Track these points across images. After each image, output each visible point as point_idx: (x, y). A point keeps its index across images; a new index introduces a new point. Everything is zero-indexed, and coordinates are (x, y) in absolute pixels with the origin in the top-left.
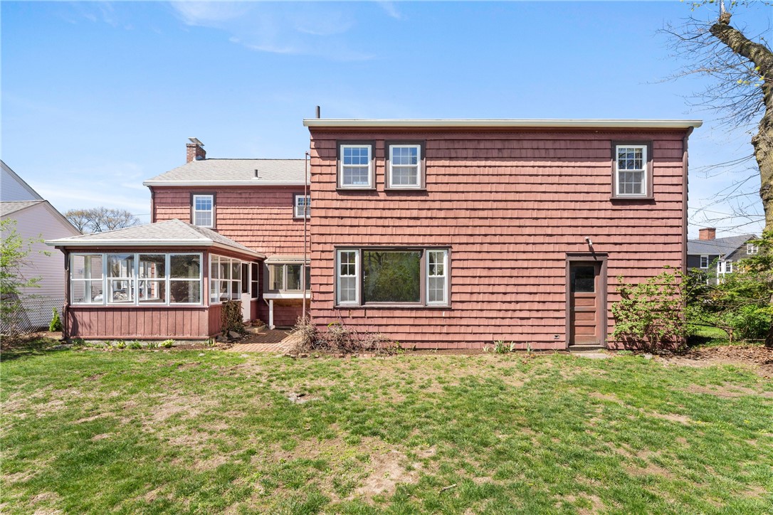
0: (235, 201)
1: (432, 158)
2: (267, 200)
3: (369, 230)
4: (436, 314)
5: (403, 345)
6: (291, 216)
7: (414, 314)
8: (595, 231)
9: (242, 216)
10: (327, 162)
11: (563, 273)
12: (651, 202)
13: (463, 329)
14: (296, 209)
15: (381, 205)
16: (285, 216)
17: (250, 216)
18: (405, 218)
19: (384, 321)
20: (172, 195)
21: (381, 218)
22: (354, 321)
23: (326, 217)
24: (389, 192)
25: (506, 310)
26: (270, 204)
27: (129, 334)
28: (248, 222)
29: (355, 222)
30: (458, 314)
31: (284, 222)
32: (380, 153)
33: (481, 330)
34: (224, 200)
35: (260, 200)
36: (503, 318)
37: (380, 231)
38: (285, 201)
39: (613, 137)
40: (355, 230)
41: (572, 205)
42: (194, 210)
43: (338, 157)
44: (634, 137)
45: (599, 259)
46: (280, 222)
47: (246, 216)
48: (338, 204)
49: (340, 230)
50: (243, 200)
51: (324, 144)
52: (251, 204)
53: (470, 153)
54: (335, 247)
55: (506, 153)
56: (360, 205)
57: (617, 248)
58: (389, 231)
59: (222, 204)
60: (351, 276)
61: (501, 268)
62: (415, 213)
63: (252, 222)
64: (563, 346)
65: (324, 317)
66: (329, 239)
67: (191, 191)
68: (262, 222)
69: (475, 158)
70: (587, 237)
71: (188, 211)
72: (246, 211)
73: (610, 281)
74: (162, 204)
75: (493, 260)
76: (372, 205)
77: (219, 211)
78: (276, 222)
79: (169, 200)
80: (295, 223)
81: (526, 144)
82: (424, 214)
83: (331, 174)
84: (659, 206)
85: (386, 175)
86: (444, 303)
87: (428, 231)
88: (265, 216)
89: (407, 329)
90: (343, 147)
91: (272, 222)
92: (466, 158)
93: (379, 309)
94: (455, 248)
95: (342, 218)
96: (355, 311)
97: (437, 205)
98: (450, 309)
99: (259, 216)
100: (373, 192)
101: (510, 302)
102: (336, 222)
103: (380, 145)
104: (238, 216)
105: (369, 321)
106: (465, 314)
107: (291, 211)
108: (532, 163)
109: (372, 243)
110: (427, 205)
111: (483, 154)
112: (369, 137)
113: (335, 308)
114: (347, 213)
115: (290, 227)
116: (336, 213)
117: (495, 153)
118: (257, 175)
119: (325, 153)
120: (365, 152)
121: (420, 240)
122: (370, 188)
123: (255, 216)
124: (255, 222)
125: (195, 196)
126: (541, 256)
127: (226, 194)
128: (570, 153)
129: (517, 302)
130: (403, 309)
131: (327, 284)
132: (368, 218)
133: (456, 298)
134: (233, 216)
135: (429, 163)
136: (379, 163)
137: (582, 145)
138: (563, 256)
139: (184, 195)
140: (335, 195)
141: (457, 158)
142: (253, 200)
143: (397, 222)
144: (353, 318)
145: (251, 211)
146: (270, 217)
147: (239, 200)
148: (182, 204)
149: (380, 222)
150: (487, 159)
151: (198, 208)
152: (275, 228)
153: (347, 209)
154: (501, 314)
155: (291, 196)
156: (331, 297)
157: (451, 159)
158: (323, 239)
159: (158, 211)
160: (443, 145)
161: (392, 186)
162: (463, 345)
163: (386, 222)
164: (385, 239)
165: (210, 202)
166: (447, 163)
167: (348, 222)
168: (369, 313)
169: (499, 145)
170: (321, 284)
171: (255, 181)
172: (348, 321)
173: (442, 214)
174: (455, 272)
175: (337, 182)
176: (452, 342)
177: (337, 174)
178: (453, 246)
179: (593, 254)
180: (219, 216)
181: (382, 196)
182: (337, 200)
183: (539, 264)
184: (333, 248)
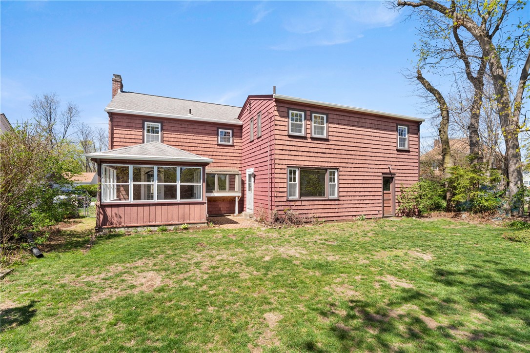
0: (177, 129)
1: (331, 123)
2: (200, 131)
3: (303, 158)
4: (333, 202)
5: (319, 220)
6: (216, 143)
7: (324, 203)
8: (392, 163)
9: (182, 140)
10: (283, 119)
11: (381, 182)
12: (409, 151)
13: (344, 210)
14: (219, 138)
15: (309, 145)
16: (212, 142)
17: (188, 141)
18: (320, 153)
19: (311, 207)
20: (127, 121)
21: (309, 152)
22: (296, 208)
23: (282, 150)
24: (313, 139)
25: (361, 200)
26: (202, 133)
27: (150, 222)
28: (187, 144)
29: (297, 153)
30: (341, 202)
31: (211, 146)
32: (308, 117)
33: (351, 210)
34: (169, 128)
35: (194, 130)
36: (359, 204)
37: (309, 159)
38: (211, 132)
39: (397, 122)
40: (297, 158)
41: (384, 151)
42: (146, 133)
43: (288, 117)
44: (404, 123)
45: (393, 176)
46: (208, 146)
47: (185, 140)
48: (288, 143)
49: (290, 158)
50: (183, 129)
51: (282, 109)
52: (189, 132)
53: (346, 122)
54: (287, 167)
55: (360, 124)
56: (299, 144)
57: (399, 171)
58: (313, 159)
59: (167, 130)
60: (294, 183)
61: (358, 180)
62: (324, 151)
63: (189, 145)
64: (381, 216)
65: (281, 206)
66: (284, 162)
67: (143, 119)
68: (196, 145)
69: (348, 125)
70: (389, 166)
71: (141, 133)
72: (185, 137)
73: (397, 186)
74: (118, 126)
75: (355, 175)
76: (304, 144)
77: (165, 135)
78: (206, 146)
79: (125, 124)
80: (218, 147)
81: (368, 121)
82: (328, 151)
83: (285, 126)
84: (411, 153)
85: (311, 129)
86: (336, 196)
87: (329, 160)
88: (199, 142)
89: (321, 211)
90: (291, 112)
91: (203, 145)
92: (345, 125)
93: (308, 200)
94: (341, 169)
95: (290, 151)
96: (297, 202)
97: (333, 147)
98: (339, 200)
99: (195, 141)
100: (305, 138)
101: (362, 196)
102: (287, 152)
103: (308, 113)
104: (179, 140)
105: (303, 208)
106: (345, 202)
107: (216, 139)
108: (370, 130)
109: (305, 165)
110: (329, 147)
111: (351, 123)
112: (303, 108)
113: (287, 201)
114: (293, 148)
115: (215, 150)
116: (288, 148)
117: (356, 124)
118: (190, 113)
119: (282, 114)
120: (301, 116)
121: (326, 164)
122: (304, 135)
123: (191, 141)
124: (191, 145)
125: (146, 123)
126: (373, 174)
127: (170, 124)
128: (383, 127)
129: (365, 196)
130: (318, 200)
131: (283, 187)
132: (303, 151)
133: (341, 194)
134: (176, 140)
135: (330, 125)
136: (308, 123)
137: (387, 124)
138: (381, 174)
139: (137, 121)
140: (287, 138)
141: (341, 124)
142: (191, 130)
143: (316, 155)
144: (296, 206)
145: (189, 137)
146: (202, 142)
147: (180, 129)
148: (136, 128)
149: (309, 154)
150: (353, 126)
151: (148, 131)
152: (205, 149)
153: (293, 146)
154: (359, 202)
155: (216, 129)
156: (285, 194)
157: (339, 124)
158: (281, 162)
159: (115, 131)
160: (336, 117)
161: (314, 136)
162: (344, 218)
163: (311, 154)
164: (311, 164)
165: (158, 128)
166: (337, 126)
167: (293, 153)
168: (304, 203)
169: (357, 120)
170: (280, 187)
171: (189, 117)
172: (294, 208)
173: (335, 152)
174: (341, 181)
175: (288, 131)
176: (339, 216)
177: (288, 126)
178: (340, 168)
179: (391, 174)
180: (165, 139)
181: (309, 140)
182: (288, 141)
183: (372, 178)
184: (286, 167)
